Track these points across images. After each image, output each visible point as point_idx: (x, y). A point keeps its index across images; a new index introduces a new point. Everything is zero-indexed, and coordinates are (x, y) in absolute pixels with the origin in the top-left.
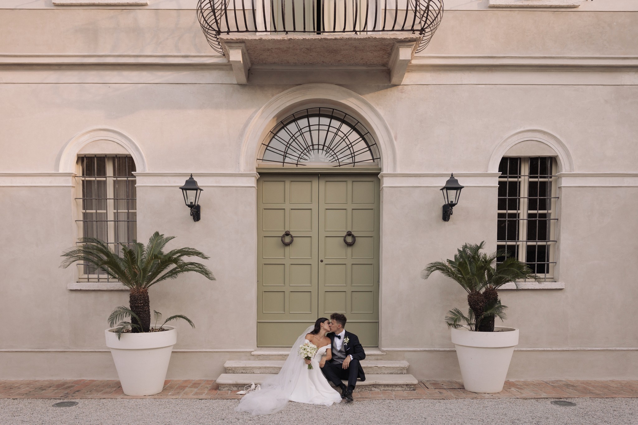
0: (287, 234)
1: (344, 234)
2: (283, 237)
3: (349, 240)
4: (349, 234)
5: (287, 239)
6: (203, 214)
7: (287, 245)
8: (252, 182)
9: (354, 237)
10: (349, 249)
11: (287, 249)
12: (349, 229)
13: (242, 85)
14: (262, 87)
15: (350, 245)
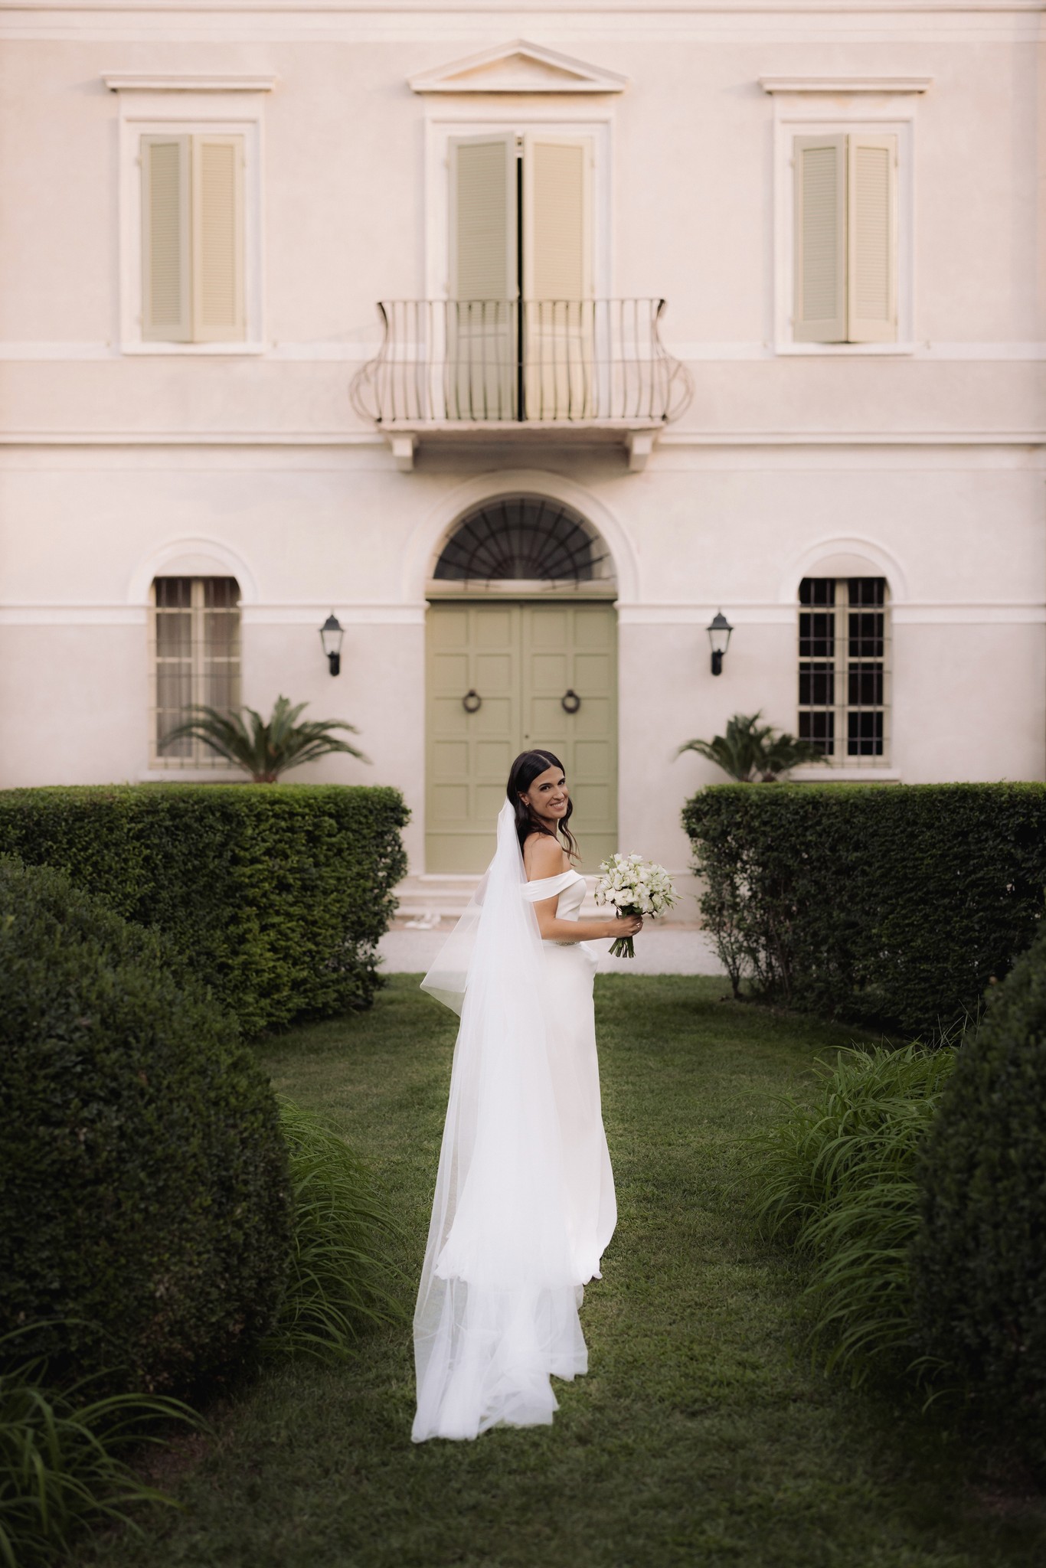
0: (472, 694)
1: (563, 694)
2: (465, 699)
3: (571, 703)
4: (571, 694)
5: (472, 703)
6: (344, 665)
7: (471, 711)
8: (417, 617)
9: (577, 699)
10: (571, 718)
11: (473, 717)
12: (570, 686)
13: (407, 473)
14: (434, 474)
15: (571, 711)
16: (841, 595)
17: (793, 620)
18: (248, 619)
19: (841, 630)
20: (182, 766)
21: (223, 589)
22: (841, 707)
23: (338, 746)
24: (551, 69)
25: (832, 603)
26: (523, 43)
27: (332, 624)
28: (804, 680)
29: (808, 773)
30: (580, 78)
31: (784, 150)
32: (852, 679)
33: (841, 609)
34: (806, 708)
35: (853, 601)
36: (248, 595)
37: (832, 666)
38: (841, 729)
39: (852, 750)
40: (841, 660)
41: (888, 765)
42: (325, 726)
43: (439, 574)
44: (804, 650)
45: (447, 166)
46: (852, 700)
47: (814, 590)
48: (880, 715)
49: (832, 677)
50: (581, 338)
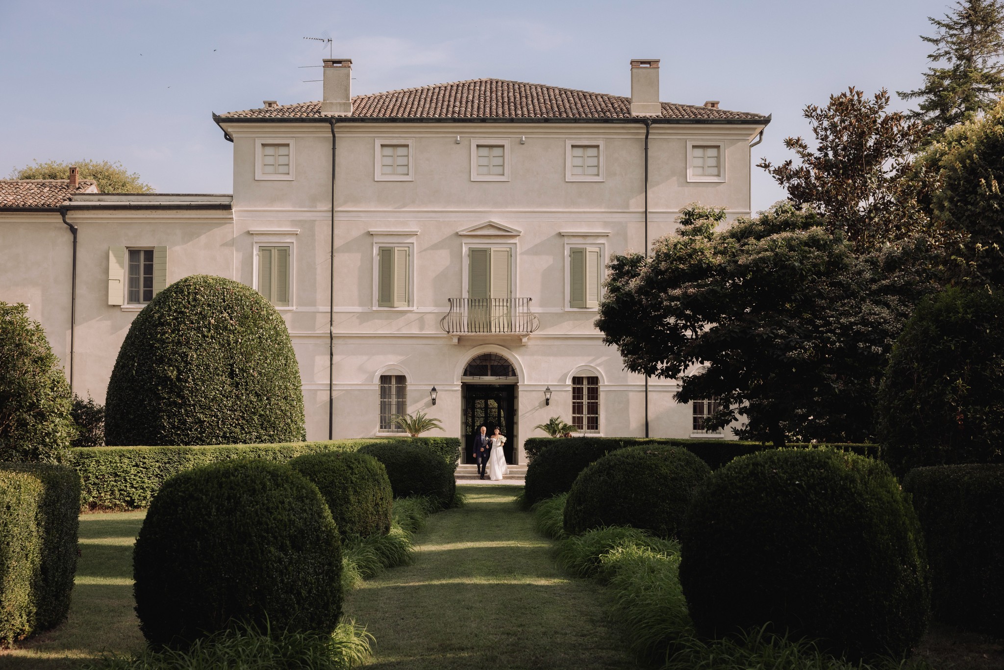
6: (437, 402)
8: (458, 388)
13: (456, 346)
14: (463, 347)
16: (585, 382)
17: (570, 389)
18: (409, 388)
19: (585, 392)
20: (388, 432)
21: (401, 379)
22: (585, 415)
23: (436, 426)
24: (499, 229)
25: (582, 384)
26: (490, 222)
27: (434, 390)
28: (574, 407)
29: (574, 434)
30: (508, 231)
31: (567, 252)
32: (588, 406)
33: (585, 386)
34: (575, 415)
35: (589, 384)
36: (409, 381)
37: (582, 402)
38: (585, 422)
39: (588, 428)
40: (585, 401)
41: (599, 433)
42: (431, 420)
43: (465, 374)
44: (574, 398)
45: (469, 256)
46: (588, 413)
47: (577, 380)
48: (597, 417)
49: (582, 406)
50: (507, 306)
